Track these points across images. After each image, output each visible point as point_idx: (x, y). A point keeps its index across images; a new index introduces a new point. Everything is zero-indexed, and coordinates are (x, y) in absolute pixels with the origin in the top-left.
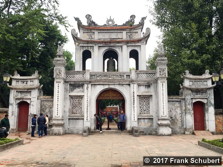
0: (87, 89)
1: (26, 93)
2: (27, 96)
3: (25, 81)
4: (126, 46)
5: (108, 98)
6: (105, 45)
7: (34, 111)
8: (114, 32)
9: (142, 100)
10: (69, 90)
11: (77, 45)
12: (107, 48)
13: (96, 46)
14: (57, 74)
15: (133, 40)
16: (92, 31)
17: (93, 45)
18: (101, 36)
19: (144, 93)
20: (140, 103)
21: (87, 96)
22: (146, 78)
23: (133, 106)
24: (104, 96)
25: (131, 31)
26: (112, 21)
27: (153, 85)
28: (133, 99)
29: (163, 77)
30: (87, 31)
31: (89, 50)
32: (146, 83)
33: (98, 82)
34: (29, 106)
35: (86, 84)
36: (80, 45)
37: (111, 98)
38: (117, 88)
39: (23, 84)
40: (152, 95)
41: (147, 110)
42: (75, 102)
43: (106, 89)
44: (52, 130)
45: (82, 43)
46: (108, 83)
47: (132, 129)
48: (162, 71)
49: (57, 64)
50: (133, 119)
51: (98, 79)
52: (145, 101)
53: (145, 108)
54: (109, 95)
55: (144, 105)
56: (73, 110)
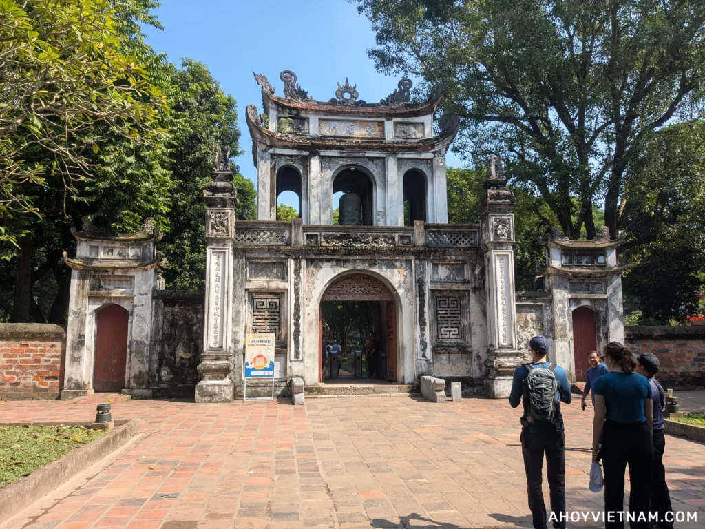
0: (296, 273)
1: (119, 280)
2: (123, 290)
3: (115, 247)
4: (394, 158)
5: (351, 296)
6: (339, 155)
7: (144, 334)
8: (361, 121)
9: (441, 302)
10: (246, 275)
11: (262, 151)
12: (345, 163)
13: (315, 156)
14: (215, 228)
15: (415, 143)
16: (303, 114)
17: (306, 153)
18: (327, 128)
19: (447, 284)
20: (437, 311)
21: (297, 292)
22: (453, 246)
23: (419, 318)
24: (341, 292)
25: (406, 120)
26: (352, 91)
27: (471, 264)
28: (420, 301)
29: (503, 243)
30: (289, 114)
31: (295, 165)
32: (454, 258)
33: (326, 252)
34: (128, 319)
35: (294, 259)
36: (271, 151)
37: (357, 296)
38: (376, 270)
39: (110, 256)
40: (468, 291)
41: (456, 329)
42: (262, 309)
43: (346, 274)
44: (202, 386)
45: (276, 147)
46: (352, 258)
47: (420, 382)
48: (500, 227)
49: (215, 199)
50: (421, 355)
51: (325, 244)
52: (450, 306)
53: (449, 323)
54: (355, 290)
55: (448, 317)
56: (256, 329)
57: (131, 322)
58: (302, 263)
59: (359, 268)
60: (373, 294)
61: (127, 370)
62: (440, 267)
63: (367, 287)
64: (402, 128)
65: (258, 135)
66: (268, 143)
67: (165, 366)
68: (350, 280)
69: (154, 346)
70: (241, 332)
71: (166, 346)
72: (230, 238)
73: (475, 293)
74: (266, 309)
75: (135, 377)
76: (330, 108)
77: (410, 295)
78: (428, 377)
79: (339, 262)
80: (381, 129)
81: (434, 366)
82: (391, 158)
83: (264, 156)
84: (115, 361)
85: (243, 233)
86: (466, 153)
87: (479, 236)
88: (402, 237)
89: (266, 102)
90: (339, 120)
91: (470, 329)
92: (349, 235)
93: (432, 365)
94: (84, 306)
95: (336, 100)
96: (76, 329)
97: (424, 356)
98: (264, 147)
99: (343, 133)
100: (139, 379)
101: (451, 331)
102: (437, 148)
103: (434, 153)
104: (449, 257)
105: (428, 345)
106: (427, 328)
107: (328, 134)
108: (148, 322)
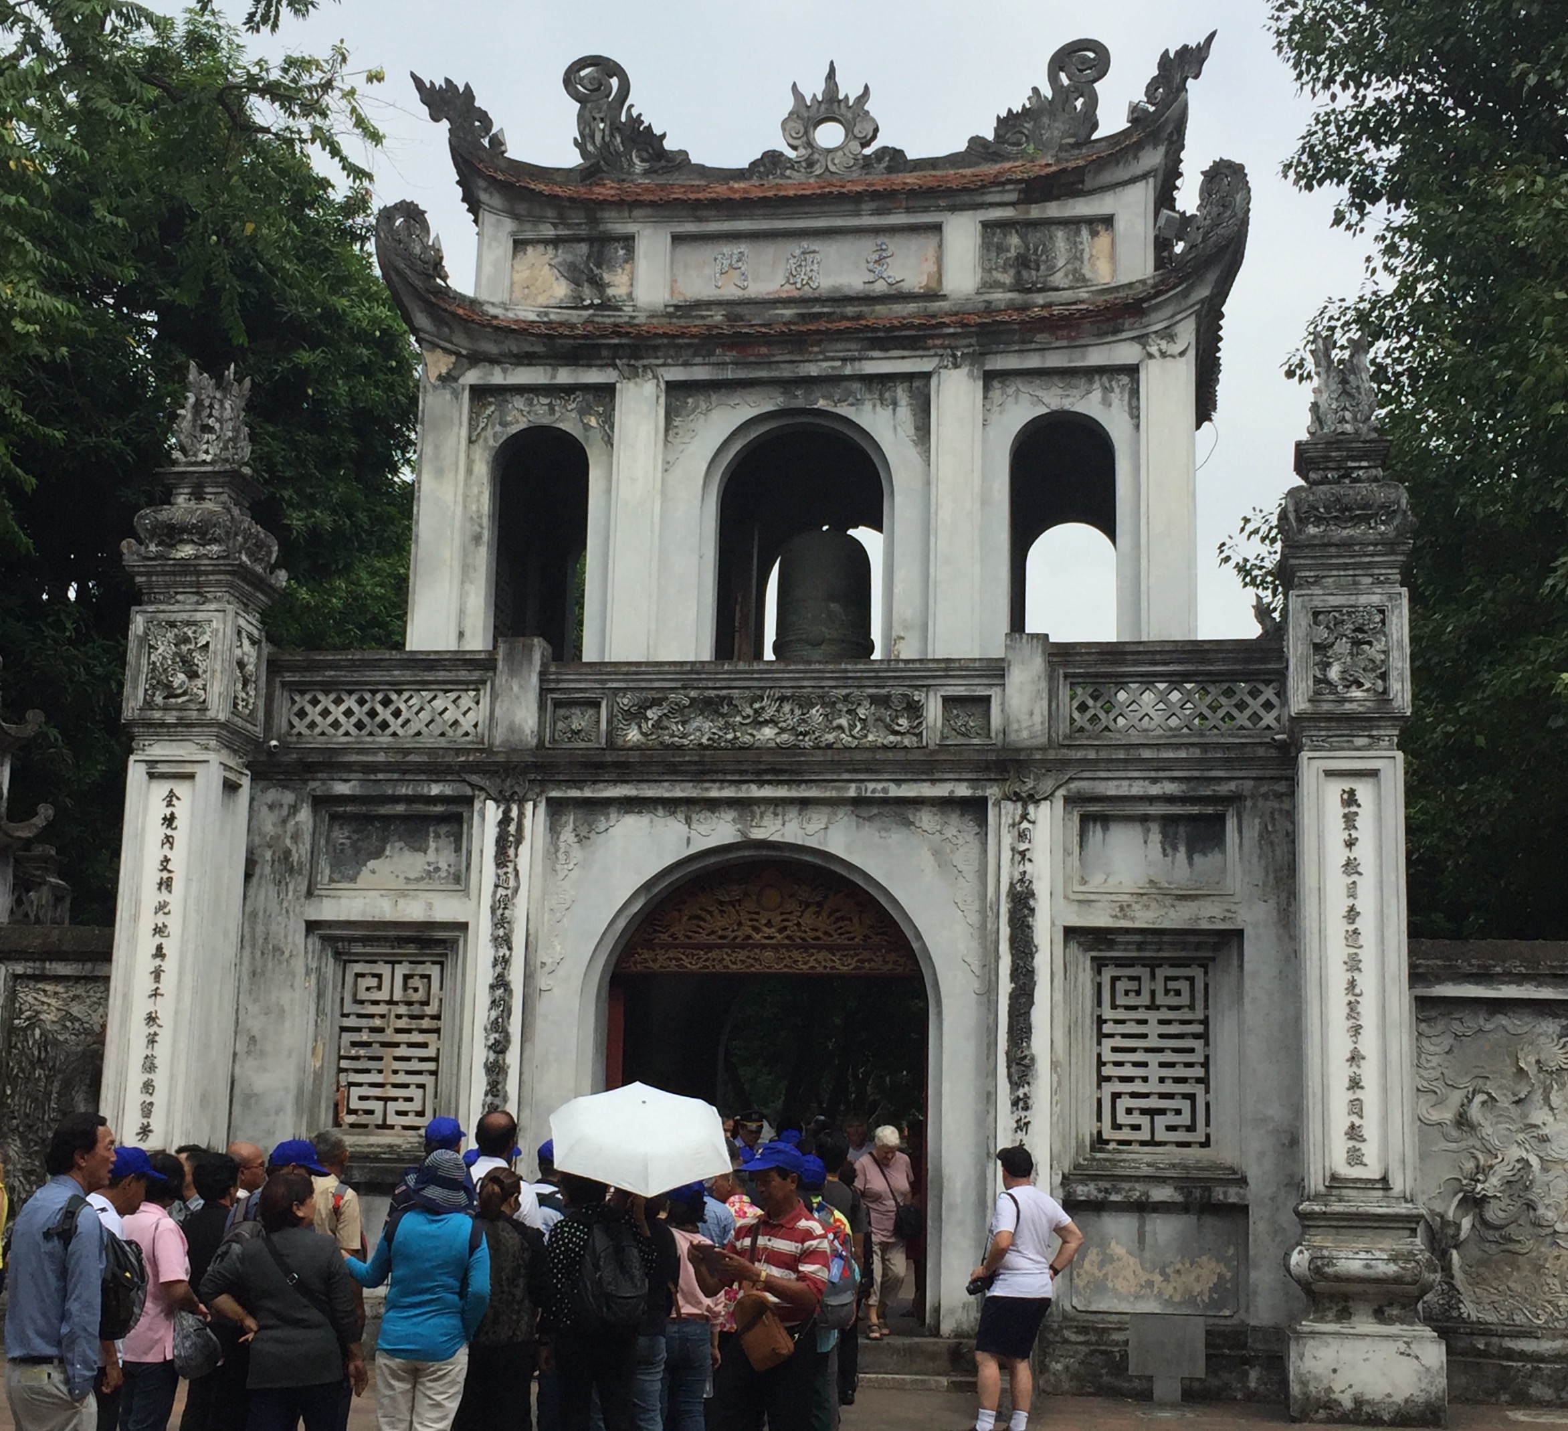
0: (502, 859)
4: (969, 374)
5: (742, 955)
8: (846, 232)
9: (1121, 986)
10: (314, 868)
11: (440, 377)
12: (768, 406)
13: (637, 382)
14: (161, 683)
16: (611, 224)
17: (607, 375)
18: (707, 271)
20: (1100, 1022)
21: (502, 934)
22: (1179, 736)
23: (1008, 1052)
24: (701, 938)
25: (1038, 210)
26: (849, 114)
28: (1014, 975)
29: (1355, 718)
30: (555, 225)
31: (566, 425)
33: (627, 772)
35: (495, 800)
36: (472, 377)
37: (769, 954)
40: (1239, 933)
41: (1185, 1105)
42: (376, 1003)
43: (712, 860)
45: (492, 361)
46: (729, 793)
48: (1342, 646)
49: (164, 571)
51: (632, 740)
52: (1158, 1003)
53: (1154, 1079)
54: (754, 928)
55: (1147, 1050)
56: (350, 1084)
58: (527, 822)
59: (758, 834)
62: (1115, 828)
63: (808, 920)
65: (422, 320)
74: (391, 1002)
77: (975, 950)
80: (931, 255)
82: (957, 375)
83: (447, 395)
85: (315, 702)
88: (954, 704)
90: (755, 235)
95: (781, 154)
98: (447, 362)
99: (767, 286)
101: (1162, 1112)
106: (1042, 1096)
107: (706, 293)
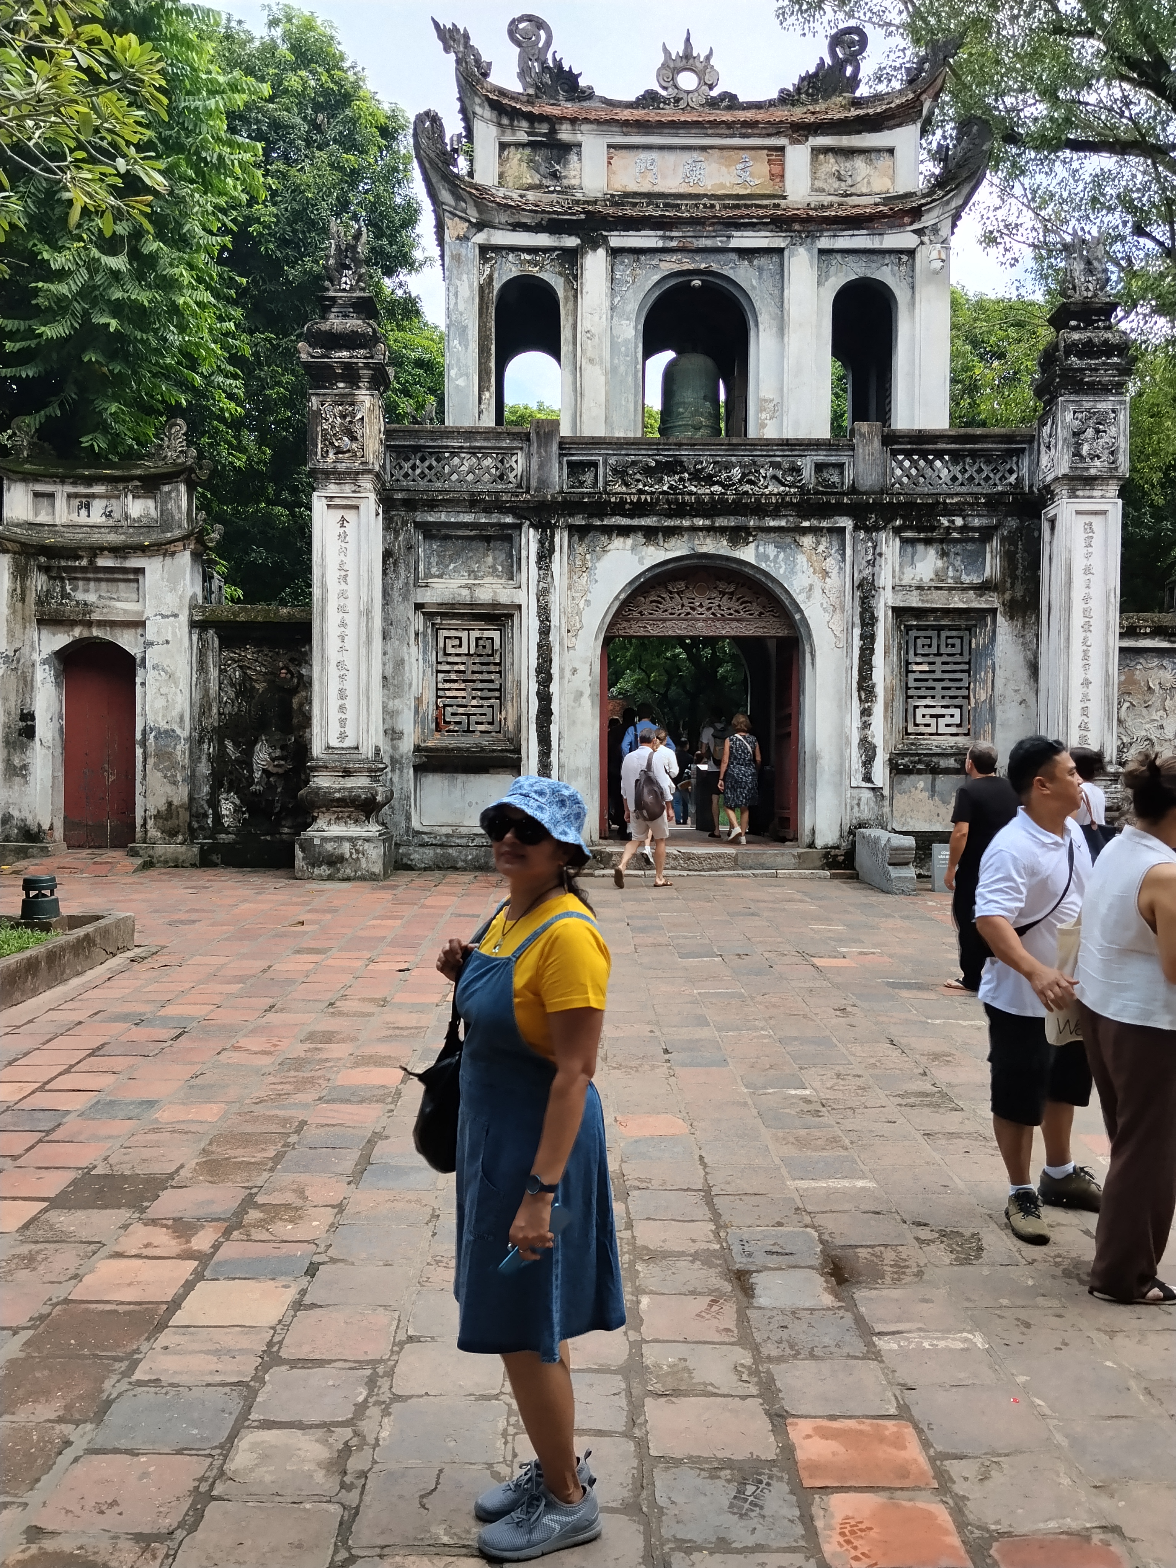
0: (541, 565)
1: (108, 580)
2: (119, 605)
3: (93, 496)
4: (809, 250)
5: (685, 625)
6: (660, 244)
7: (175, 713)
8: (722, 148)
9: (920, 642)
10: (416, 569)
11: (458, 238)
12: (676, 267)
13: (595, 248)
14: (332, 444)
15: (865, 206)
16: (565, 134)
17: (572, 242)
18: (630, 170)
19: (936, 594)
20: (908, 663)
21: (544, 613)
22: (959, 489)
23: (858, 683)
24: (658, 614)
25: (846, 141)
26: (700, 66)
27: (1003, 540)
28: (862, 637)
29: (1094, 478)
30: (529, 134)
31: (544, 276)
32: (959, 522)
33: (619, 509)
34: (134, 676)
35: (535, 527)
36: (480, 238)
37: (700, 624)
38: (748, 554)
39: (82, 518)
40: (994, 611)
41: (957, 712)
42: (458, 655)
43: (670, 566)
44: (312, 839)
45: (494, 227)
46: (686, 523)
47: (853, 844)
48: (1090, 433)
49: (329, 367)
50: (860, 777)
51: (618, 488)
52: (942, 651)
53: (939, 696)
54: (693, 609)
55: (935, 680)
56: (445, 706)
57: (143, 684)
58: (557, 539)
59: (704, 549)
60: (738, 620)
61: (139, 799)
62: (920, 547)
63: (725, 602)
64: (831, 164)
65: (446, 196)
66: (474, 215)
67: (228, 792)
68: (681, 585)
69: (201, 741)
70: (406, 711)
71: (229, 744)
72: (369, 471)
73: (1012, 618)
74: (468, 655)
75: (158, 816)
76: (638, 114)
77: (838, 623)
78: (873, 832)
79: (651, 534)
80: (776, 169)
81: (891, 805)
82: (802, 250)
83: (463, 251)
84: (112, 778)
85: (407, 459)
86: (1016, 246)
87: (1031, 462)
88: (819, 467)
89: (467, 101)
90: (662, 148)
91: (992, 710)
92: (681, 463)
93: (886, 803)
94: (27, 642)
95: (656, 93)
96: (12, 697)
97: (868, 778)
98: (462, 228)
99: (671, 184)
100: (166, 820)
101: (943, 716)
102: (928, 220)
103: (919, 232)
104: (945, 522)
105: (880, 751)
106: (878, 708)
107: (632, 187)
108: (184, 685)
